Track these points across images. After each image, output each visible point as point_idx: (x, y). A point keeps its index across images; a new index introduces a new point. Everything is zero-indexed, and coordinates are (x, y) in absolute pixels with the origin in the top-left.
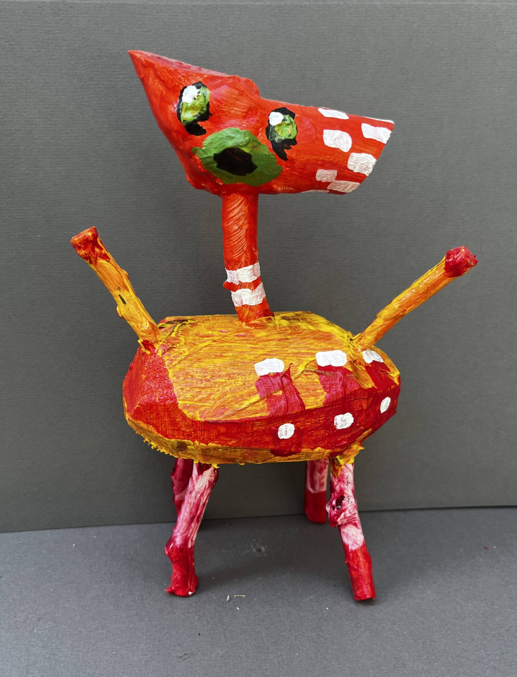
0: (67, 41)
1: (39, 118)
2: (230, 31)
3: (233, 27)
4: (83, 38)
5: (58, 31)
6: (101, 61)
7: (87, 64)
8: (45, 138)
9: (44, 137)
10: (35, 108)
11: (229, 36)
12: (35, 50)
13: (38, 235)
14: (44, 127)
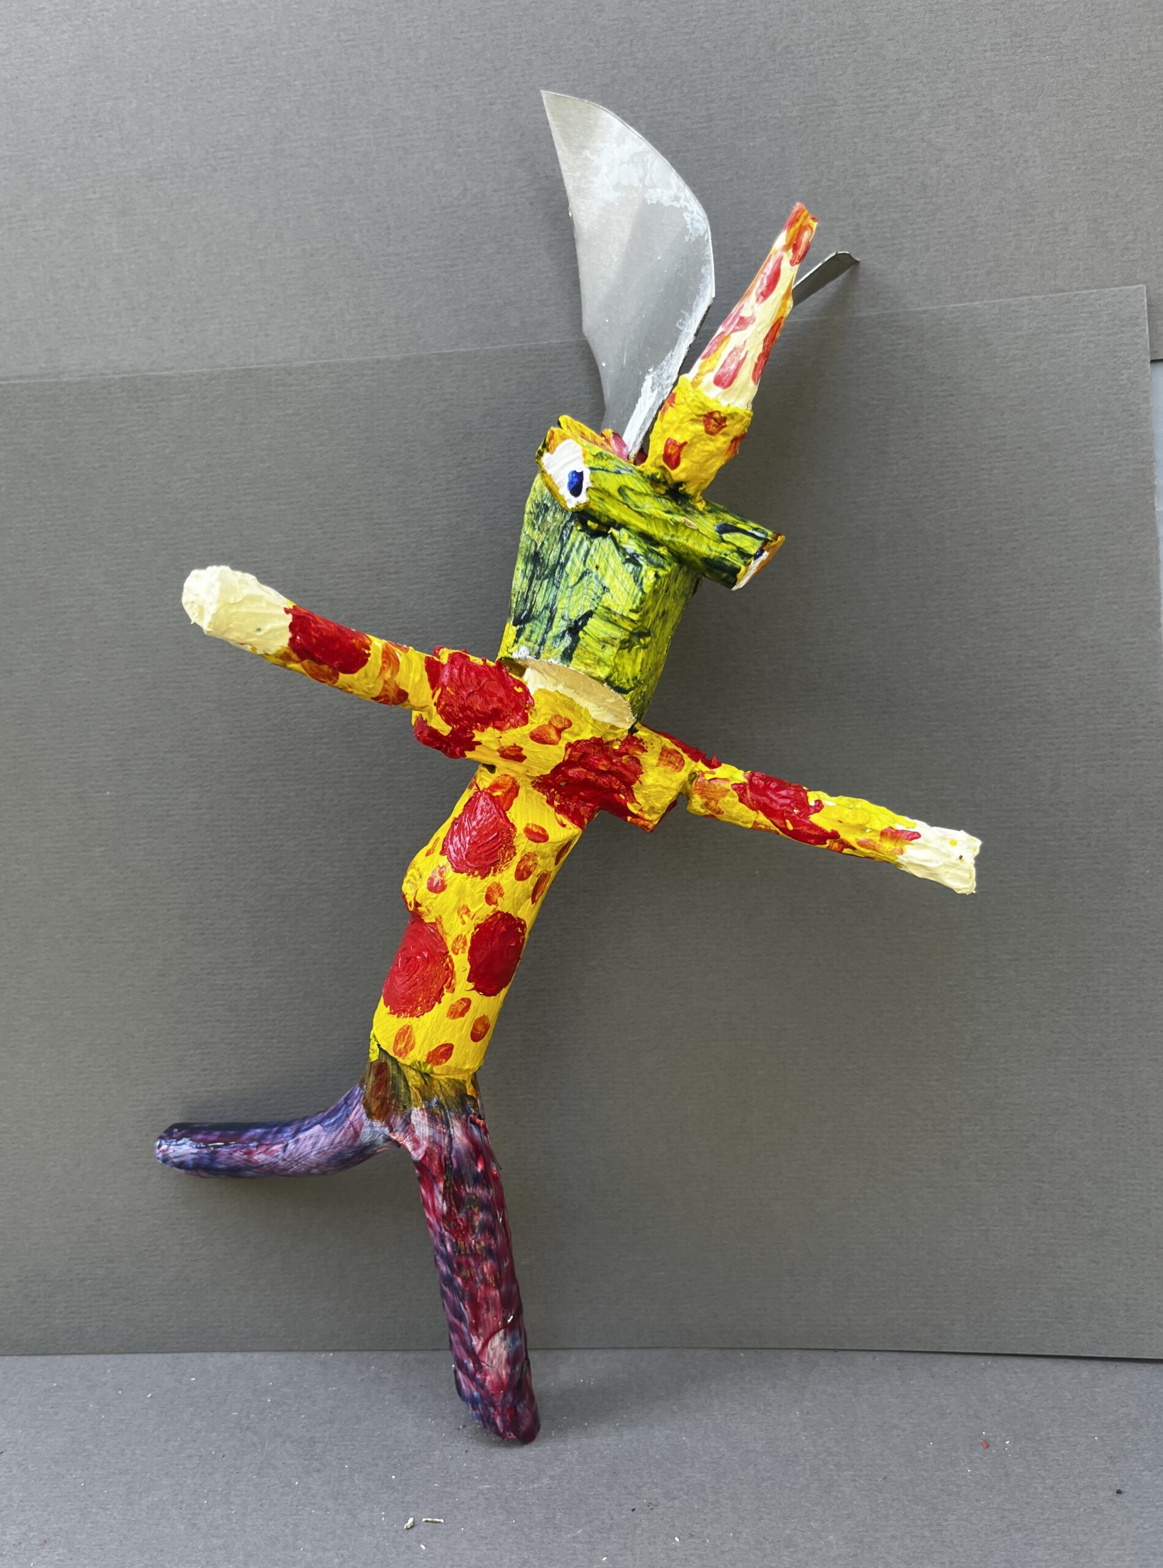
0: (152, 444)
1: (106, 583)
2: (445, 400)
3: (452, 394)
4: (180, 437)
5: (135, 429)
6: (212, 474)
7: (187, 481)
8: (116, 617)
9: (114, 615)
10: (99, 566)
11: (445, 411)
12: (97, 465)
13: (105, 792)
14: (114, 599)
